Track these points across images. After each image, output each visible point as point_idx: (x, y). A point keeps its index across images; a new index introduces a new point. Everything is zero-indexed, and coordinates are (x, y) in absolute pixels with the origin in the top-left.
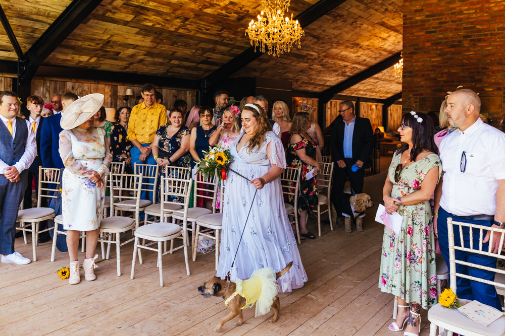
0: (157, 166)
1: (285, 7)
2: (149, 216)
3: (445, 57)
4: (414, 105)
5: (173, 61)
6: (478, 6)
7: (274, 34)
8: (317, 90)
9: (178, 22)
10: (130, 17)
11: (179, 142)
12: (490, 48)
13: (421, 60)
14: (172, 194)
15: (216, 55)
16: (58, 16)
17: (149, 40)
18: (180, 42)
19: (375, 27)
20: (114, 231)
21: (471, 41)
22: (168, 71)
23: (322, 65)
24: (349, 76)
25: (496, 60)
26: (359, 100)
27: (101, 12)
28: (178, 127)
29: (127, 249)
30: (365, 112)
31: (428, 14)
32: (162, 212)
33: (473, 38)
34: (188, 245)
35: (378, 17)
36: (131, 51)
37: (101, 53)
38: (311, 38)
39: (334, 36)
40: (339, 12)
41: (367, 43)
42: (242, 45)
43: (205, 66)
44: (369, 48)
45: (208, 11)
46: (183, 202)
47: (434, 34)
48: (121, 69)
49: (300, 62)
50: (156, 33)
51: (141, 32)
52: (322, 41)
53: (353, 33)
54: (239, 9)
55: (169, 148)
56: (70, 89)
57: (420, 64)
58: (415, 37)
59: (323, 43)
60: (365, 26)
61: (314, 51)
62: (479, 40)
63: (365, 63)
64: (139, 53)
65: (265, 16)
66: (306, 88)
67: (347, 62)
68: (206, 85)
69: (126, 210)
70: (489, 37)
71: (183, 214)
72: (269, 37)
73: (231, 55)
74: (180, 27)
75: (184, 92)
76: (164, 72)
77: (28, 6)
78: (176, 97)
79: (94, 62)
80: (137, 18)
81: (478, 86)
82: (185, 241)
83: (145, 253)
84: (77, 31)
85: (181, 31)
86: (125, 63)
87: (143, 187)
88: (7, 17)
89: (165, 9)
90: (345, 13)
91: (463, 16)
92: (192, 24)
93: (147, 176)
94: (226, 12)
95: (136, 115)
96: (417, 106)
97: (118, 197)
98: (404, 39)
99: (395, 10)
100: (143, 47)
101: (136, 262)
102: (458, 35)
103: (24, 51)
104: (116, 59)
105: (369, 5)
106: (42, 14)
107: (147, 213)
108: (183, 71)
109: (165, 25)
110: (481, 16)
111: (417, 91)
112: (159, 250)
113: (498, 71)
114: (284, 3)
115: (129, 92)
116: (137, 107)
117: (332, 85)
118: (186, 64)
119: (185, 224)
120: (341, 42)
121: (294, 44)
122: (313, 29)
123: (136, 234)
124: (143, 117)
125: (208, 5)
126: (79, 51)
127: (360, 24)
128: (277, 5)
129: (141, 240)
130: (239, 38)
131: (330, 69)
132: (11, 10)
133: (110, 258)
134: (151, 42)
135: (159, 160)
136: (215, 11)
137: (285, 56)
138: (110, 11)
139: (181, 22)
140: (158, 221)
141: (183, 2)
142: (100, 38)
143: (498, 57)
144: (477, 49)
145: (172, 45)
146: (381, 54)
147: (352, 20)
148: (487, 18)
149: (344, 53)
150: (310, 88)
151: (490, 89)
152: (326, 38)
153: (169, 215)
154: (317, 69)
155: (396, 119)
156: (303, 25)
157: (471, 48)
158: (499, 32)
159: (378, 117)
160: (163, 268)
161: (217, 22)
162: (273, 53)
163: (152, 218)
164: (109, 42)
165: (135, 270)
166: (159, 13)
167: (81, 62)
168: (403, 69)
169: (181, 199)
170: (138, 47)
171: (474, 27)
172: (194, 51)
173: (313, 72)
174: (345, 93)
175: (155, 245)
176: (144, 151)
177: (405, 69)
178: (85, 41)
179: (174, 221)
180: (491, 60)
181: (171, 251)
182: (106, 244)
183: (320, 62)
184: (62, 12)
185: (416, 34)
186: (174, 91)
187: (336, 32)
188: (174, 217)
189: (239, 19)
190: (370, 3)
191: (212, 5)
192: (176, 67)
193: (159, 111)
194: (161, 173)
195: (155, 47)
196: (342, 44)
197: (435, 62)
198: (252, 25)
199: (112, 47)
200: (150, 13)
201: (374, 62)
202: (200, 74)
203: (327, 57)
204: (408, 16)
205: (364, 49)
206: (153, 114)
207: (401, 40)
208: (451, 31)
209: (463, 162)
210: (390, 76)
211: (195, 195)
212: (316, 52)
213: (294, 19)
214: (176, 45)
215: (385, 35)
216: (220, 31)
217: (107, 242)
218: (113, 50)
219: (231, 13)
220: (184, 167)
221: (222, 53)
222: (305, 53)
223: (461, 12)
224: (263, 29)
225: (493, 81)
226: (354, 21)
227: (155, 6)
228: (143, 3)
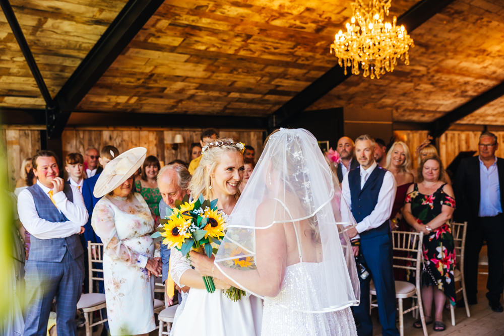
1: (384, 9)
5: (232, 94)
8: (427, 118)
9: (238, 42)
10: (177, 41)
15: (287, 82)
16: (91, 48)
17: (201, 69)
18: (240, 68)
22: (225, 108)
23: (432, 84)
24: (471, 96)
27: (142, 38)
36: (179, 85)
37: (143, 90)
39: (448, 42)
40: (458, 7)
41: (498, 48)
42: (322, 65)
43: (274, 96)
48: (167, 109)
49: (402, 81)
50: (210, 59)
51: (192, 58)
53: (477, 35)
54: (318, 16)
56: (108, 140)
59: (434, 52)
60: (494, 24)
61: (421, 66)
63: (494, 76)
64: (189, 86)
65: (357, 24)
66: (410, 117)
67: (469, 76)
68: (276, 123)
73: (307, 80)
74: (240, 48)
75: (248, 135)
76: (221, 109)
77: (56, 39)
79: (135, 103)
80: (186, 42)
84: (114, 65)
85: (242, 53)
86: (172, 101)
88: (34, 56)
89: (222, 26)
90: (465, 8)
92: (256, 42)
94: (301, 22)
100: (194, 78)
103: (52, 95)
104: (161, 97)
106: (72, 47)
108: (245, 106)
109: (221, 48)
114: (383, 4)
115: (179, 139)
117: (447, 110)
118: (249, 96)
120: (460, 49)
121: (399, 59)
125: (277, 15)
126: (116, 90)
127: (488, 22)
128: (372, 6)
130: (318, 56)
131: (445, 88)
132: (38, 46)
134: (205, 70)
136: (287, 22)
137: (387, 77)
138: (153, 35)
139: (243, 41)
141: (244, 15)
142: (141, 71)
145: (231, 72)
147: (476, 17)
149: (464, 64)
150: (416, 117)
152: (439, 45)
154: (425, 89)
161: (290, 37)
162: (370, 74)
164: (151, 75)
166: (214, 32)
167: (118, 104)
170: (187, 80)
172: (259, 78)
173: (420, 95)
174: (467, 120)
178: (124, 77)
183: (429, 79)
184: (95, 42)
187: (453, 36)
189: (318, 30)
191: (282, 15)
192: (236, 102)
195: (209, 78)
196: (462, 52)
198: (339, 37)
199: (156, 81)
200: (202, 34)
202: (267, 108)
203: (440, 72)
205: (494, 57)
212: (424, 66)
213: (398, 24)
214: (235, 73)
216: (293, 49)
218: (156, 85)
219: (307, 23)
221: (296, 78)
226: (479, 19)
227: (210, 23)
228: (193, 21)
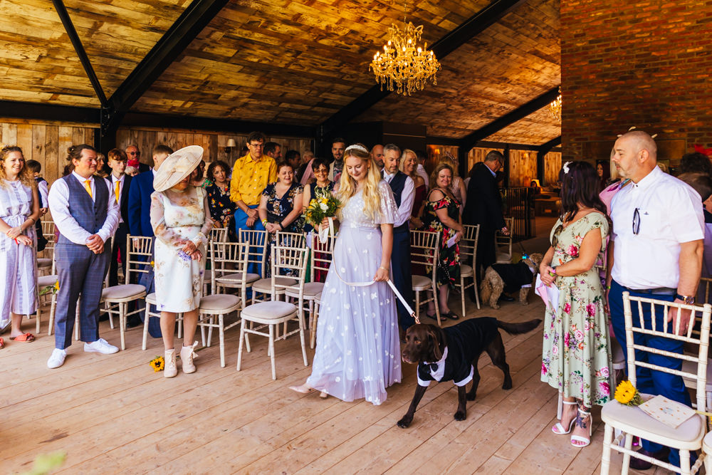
0: (266, 232)
1: (416, 35)
2: (258, 294)
3: (614, 92)
4: (577, 153)
5: (283, 104)
6: (653, 28)
7: (404, 68)
8: (457, 135)
9: (288, 57)
10: (231, 53)
11: (291, 203)
12: (669, 80)
13: (584, 96)
14: (285, 266)
15: (334, 95)
16: (147, 53)
17: (254, 80)
18: (291, 81)
19: (526, 57)
20: (216, 313)
21: (646, 71)
22: (277, 117)
23: (462, 105)
24: (495, 118)
25: (677, 94)
26: (508, 147)
27: (197, 48)
28: (289, 184)
29: (232, 334)
30: (516, 162)
31: (591, 39)
32: (273, 289)
33: (647, 67)
34: (305, 328)
35: (529, 44)
36: (233, 93)
37: (198, 96)
38: (448, 72)
39: (476, 69)
40: (482, 39)
41: (517, 77)
42: (365, 83)
43: (321, 108)
44: (520, 82)
45: (324, 42)
46: (298, 276)
47: (600, 63)
48: (221, 115)
49: (436, 101)
50: (262, 71)
51: (245, 69)
52: (462, 76)
53: (500, 65)
54: (362, 38)
55: (280, 210)
56: (162, 140)
57: (583, 101)
58: (576, 68)
59: (464, 78)
60: (514, 56)
61: (452, 88)
62: (656, 70)
63: (514, 101)
64: (242, 95)
65: (393, 47)
66: (443, 134)
67: (493, 100)
68: (324, 133)
69: (230, 286)
70: (668, 66)
71: (299, 291)
72: (398, 72)
73: (352, 95)
74: (290, 63)
75: (297, 142)
76: (273, 117)
77: (112, 42)
78: (287, 147)
79: (190, 107)
80: (239, 53)
81: (656, 127)
82: (301, 324)
83: (253, 339)
84: (169, 71)
85: (292, 67)
86: (226, 107)
87: (250, 258)
88: (88, 56)
89: (273, 42)
90: (489, 40)
91: (634, 41)
92: (305, 58)
93: (255, 244)
94: (345, 43)
95: (241, 171)
96: (580, 153)
97: (220, 270)
98: (562, 71)
99: (550, 35)
100: (247, 88)
101: (243, 350)
102: (629, 64)
103: (108, 96)
104: (216, 104)
105: (519, 30)
106: (128, 51)
107: (255, 289)
108: (295, 116)
109: (273, 61)
110: (657, 41)
111: (580, 135)
112: (270, 336)
113: (680, 109)
114: (416, 31)
115: (231, 143)
116: (242, 161)
117: (475, 129)
118: (299, 107)
119: (301, 303)
120: (486, 76)
121: (428, 80)
122: (451, 61)
123: (242, 316)
124: (250, 173)
125: (325, 35)
126: (173, 94)
127: (509, 54)
128: (406, 32)
129: (248, 323)
130: (361, 74)
131: (473, 110)
132: (93, 47)
133: (212, 345)
134: (257, 81)
135: (268, 225)
136: (333, 42)
137: (418, 95)
138: (208, 45)
139: (293, 56)
140: (268, 299)
141: (294, 33)
142: (195, 78)
143: (680, 91)
144: (653, 81)
145: (282, 84)
146: (533, 90)
147: (499, 49)
148: (664, 43)
149: (489, 90)
150: (448, 134)
151: (671, 131)
152: (467, 71)
153: (281, 292)
154: (456, 110)
155: (554, 170)
156: (439, 57)
157: (646, 80)
158: (680, 59)
159: (531, 168)
160: (275, 357)
161: (335, 56)
162: (403, 91)
163: (261, 296)
164: (207, 82)
165: (242, 360)
166: (265, 46)
167: (174, 107)
168: (562, 107)
169: (296, 273)
170: (241, 89)
171: (649, 54)
172: (308, 91)
173: (452, 114)
174: (491, 139)
175: (266, 329)
176: (251, 214)
177: (564, 108)
178: (180, 82)
179: (287, 299)
180: (671, 95)
181: (285, 336)
182: (207, 329)
183: (459, 101)
184: (151, 48)
185: (577, 64)
186: (285, 140)
187: (479, 64)
188: (288, 294)
189: (362, 51)
190: (520, 27)
191: (329, 35)
192: (287, 111)
193: (268, 164)
194: (270, 241)
195: (261, 88)
196: (487, 79)
197: (601, 98)
198: (377, 58)
199: (210, 88)
200: (255, 47)
201: (526, 100)
202: (315, 119)
203: (468, 95)
204: (567, 43)
205: (514, 85)
206: (261, 168)
207: (559, 72)
208: (621, 59)
209: (636, 222)
210: (546, 117)
211: (313, 267)
212: (455, 89)
213: (428, 49)
214: (286, 85)
215: (538, 67)
216: (339, 66)
217: (208, 325)
218: (211, 92)
219: (352, 45)
220: (299, 232)
221: (341, 93)
222: (441, 90)
223: (632, 36)
224: (391, 62)
225: (675, 120)
226: (501, 51)
227: (262, 38)
228: (246, 35)
